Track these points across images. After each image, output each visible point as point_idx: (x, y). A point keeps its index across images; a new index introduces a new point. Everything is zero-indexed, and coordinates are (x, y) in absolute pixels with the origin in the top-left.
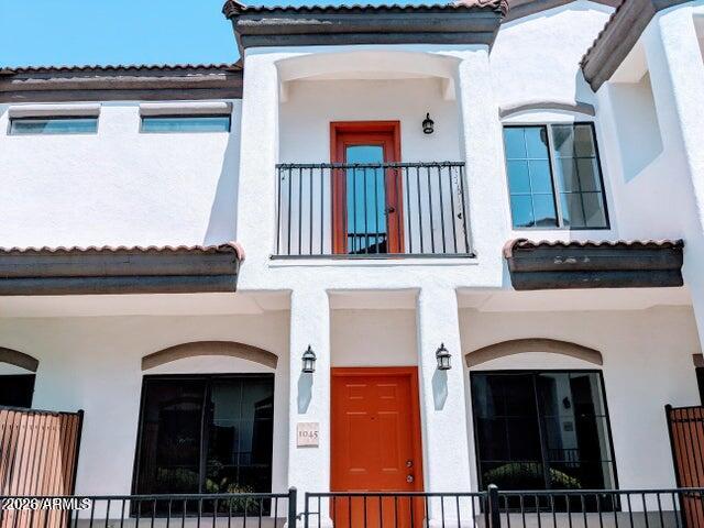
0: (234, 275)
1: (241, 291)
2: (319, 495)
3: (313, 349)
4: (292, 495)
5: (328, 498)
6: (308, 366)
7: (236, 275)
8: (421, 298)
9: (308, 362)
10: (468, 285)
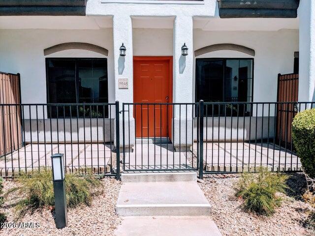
0: (84, 7)
1: (88, 16)
2: (129, 104)
3: (124, 45)
4: (117, 104)
5: (132, 105)
6: (123, 53)
7: (85, 6)
8: (176, 21)
9: (123, 51)
10: (199, 15)
